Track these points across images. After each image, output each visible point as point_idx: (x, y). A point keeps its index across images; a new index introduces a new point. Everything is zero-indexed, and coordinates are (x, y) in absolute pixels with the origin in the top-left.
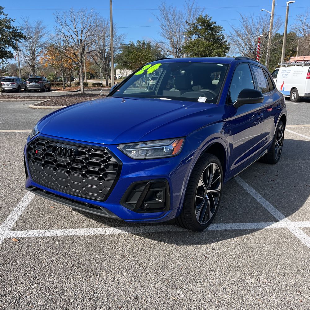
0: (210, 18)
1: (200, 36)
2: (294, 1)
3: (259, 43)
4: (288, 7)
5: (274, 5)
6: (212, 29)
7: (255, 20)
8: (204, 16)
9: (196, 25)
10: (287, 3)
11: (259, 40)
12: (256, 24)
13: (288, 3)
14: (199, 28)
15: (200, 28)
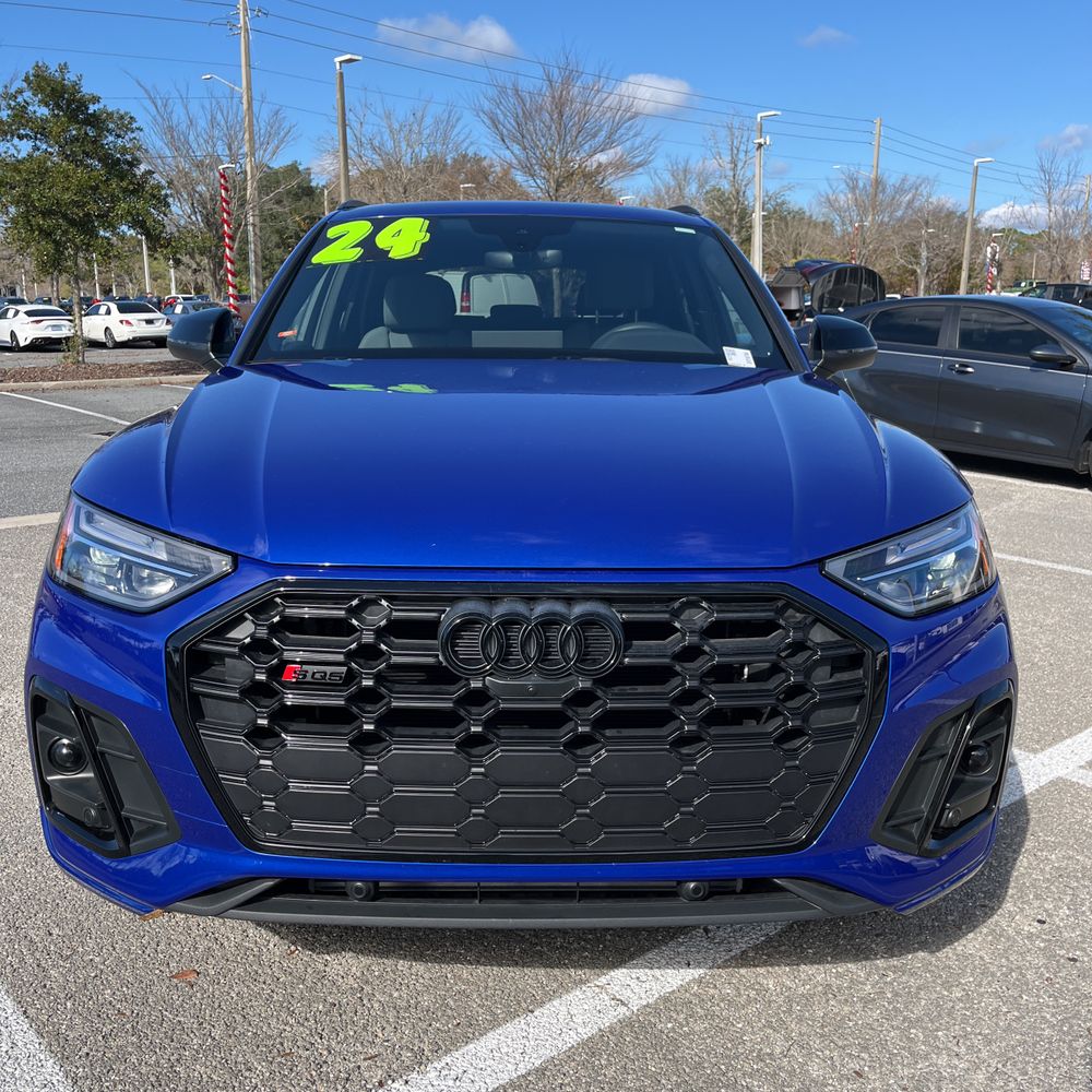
0: (75, 79)
1: (38, 142)
2: (360, 58)
3: (223, 191)
4: (341, 74)
5: (248, 65)
6: (95, 121)
7: (194, 107)
8: (53, 68)
9: (20, 99)
10: (338, 59)
11: (222, 181)
12: (202, 123)
13: (340, 62)
14: (35, 112)
15: (43, 111)
